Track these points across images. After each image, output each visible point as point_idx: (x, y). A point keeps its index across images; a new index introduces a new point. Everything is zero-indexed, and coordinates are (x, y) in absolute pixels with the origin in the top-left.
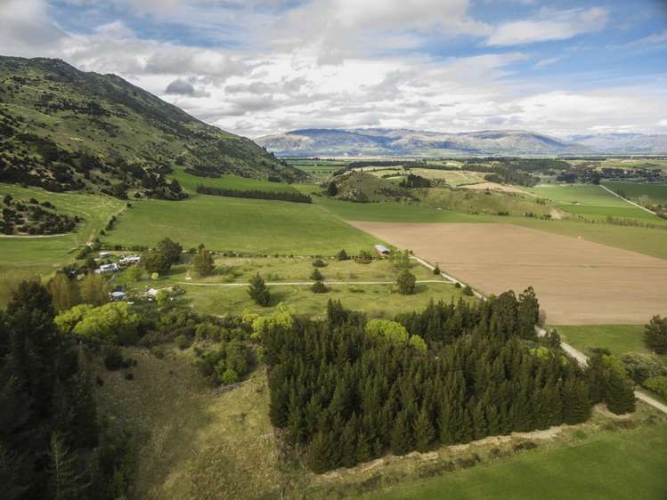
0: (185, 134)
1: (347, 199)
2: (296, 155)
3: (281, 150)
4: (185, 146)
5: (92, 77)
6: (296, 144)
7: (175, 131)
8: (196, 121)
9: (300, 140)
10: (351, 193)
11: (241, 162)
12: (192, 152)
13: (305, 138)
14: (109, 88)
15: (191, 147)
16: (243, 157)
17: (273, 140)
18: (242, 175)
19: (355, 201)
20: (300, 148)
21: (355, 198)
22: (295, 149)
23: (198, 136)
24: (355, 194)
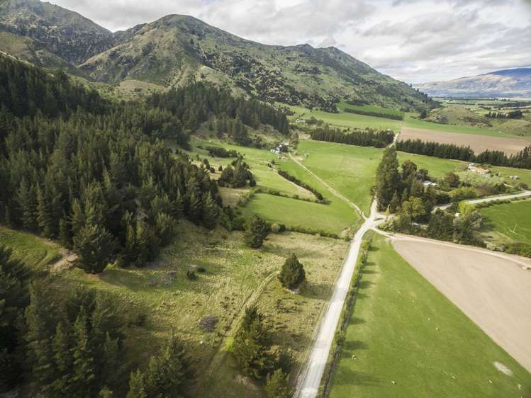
0: (358, 81)
4: (354, 89)
5: (319, 51)
7: (353, 80)
12: (357, 92)
14: (326, 56)
15: (357, 90)
16: (392, 96)
17: (467, 81)
19: (437, 123)
22: (489, 90)
23: (367, 83)
24: (438, 119)
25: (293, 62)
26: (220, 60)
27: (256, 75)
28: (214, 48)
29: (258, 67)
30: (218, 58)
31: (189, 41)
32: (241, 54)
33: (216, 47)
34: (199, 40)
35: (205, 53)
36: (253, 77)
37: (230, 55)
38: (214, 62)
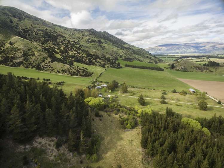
0: (123, 48)
1: (178, 70)
2: (159, 54)
3: (154, 52)
4: (123, 52)
5: (100, 33)
6: (160, 50)
7: (120, 47)
8: (127, 44)
9: (161, 49)
10: (180, 68)
11: (140, 56)
12: (125, 53)
13: (164, 48)
14: (104, 35)
15: (124, 52)
16: (140, 55)
17: (152, 49)
18: (139, 61)
19: (182, 71)
20: (161, 51)
21: (182, 70)
22: (159, 52)
23: (127, 48)
24: (182, 69)
25: (86, 37)
26: (34, 34)
27: (61, 44)
28: (30, 26)
29: (62, 39)
30: (32, 32)
31: (8, 20)
32: (51, 31)
33: (32, 26)
34: (18, 21)
35: (22, 29)
36: (59, 45)
37: (42, 31)
38: (29, 35)
